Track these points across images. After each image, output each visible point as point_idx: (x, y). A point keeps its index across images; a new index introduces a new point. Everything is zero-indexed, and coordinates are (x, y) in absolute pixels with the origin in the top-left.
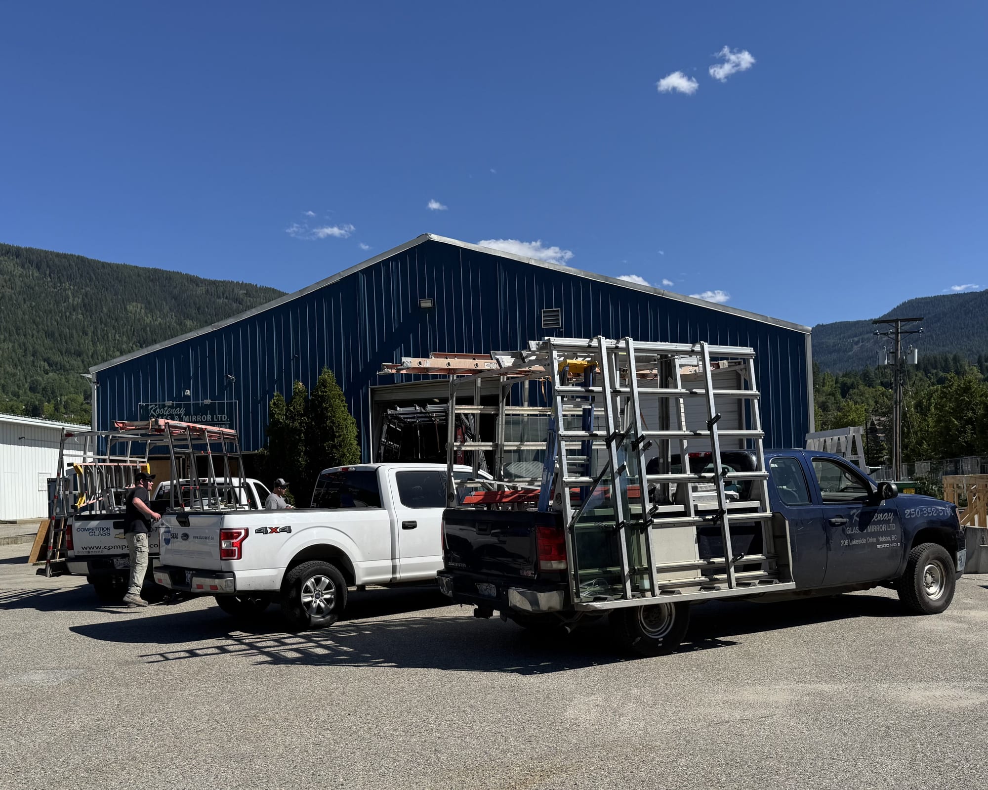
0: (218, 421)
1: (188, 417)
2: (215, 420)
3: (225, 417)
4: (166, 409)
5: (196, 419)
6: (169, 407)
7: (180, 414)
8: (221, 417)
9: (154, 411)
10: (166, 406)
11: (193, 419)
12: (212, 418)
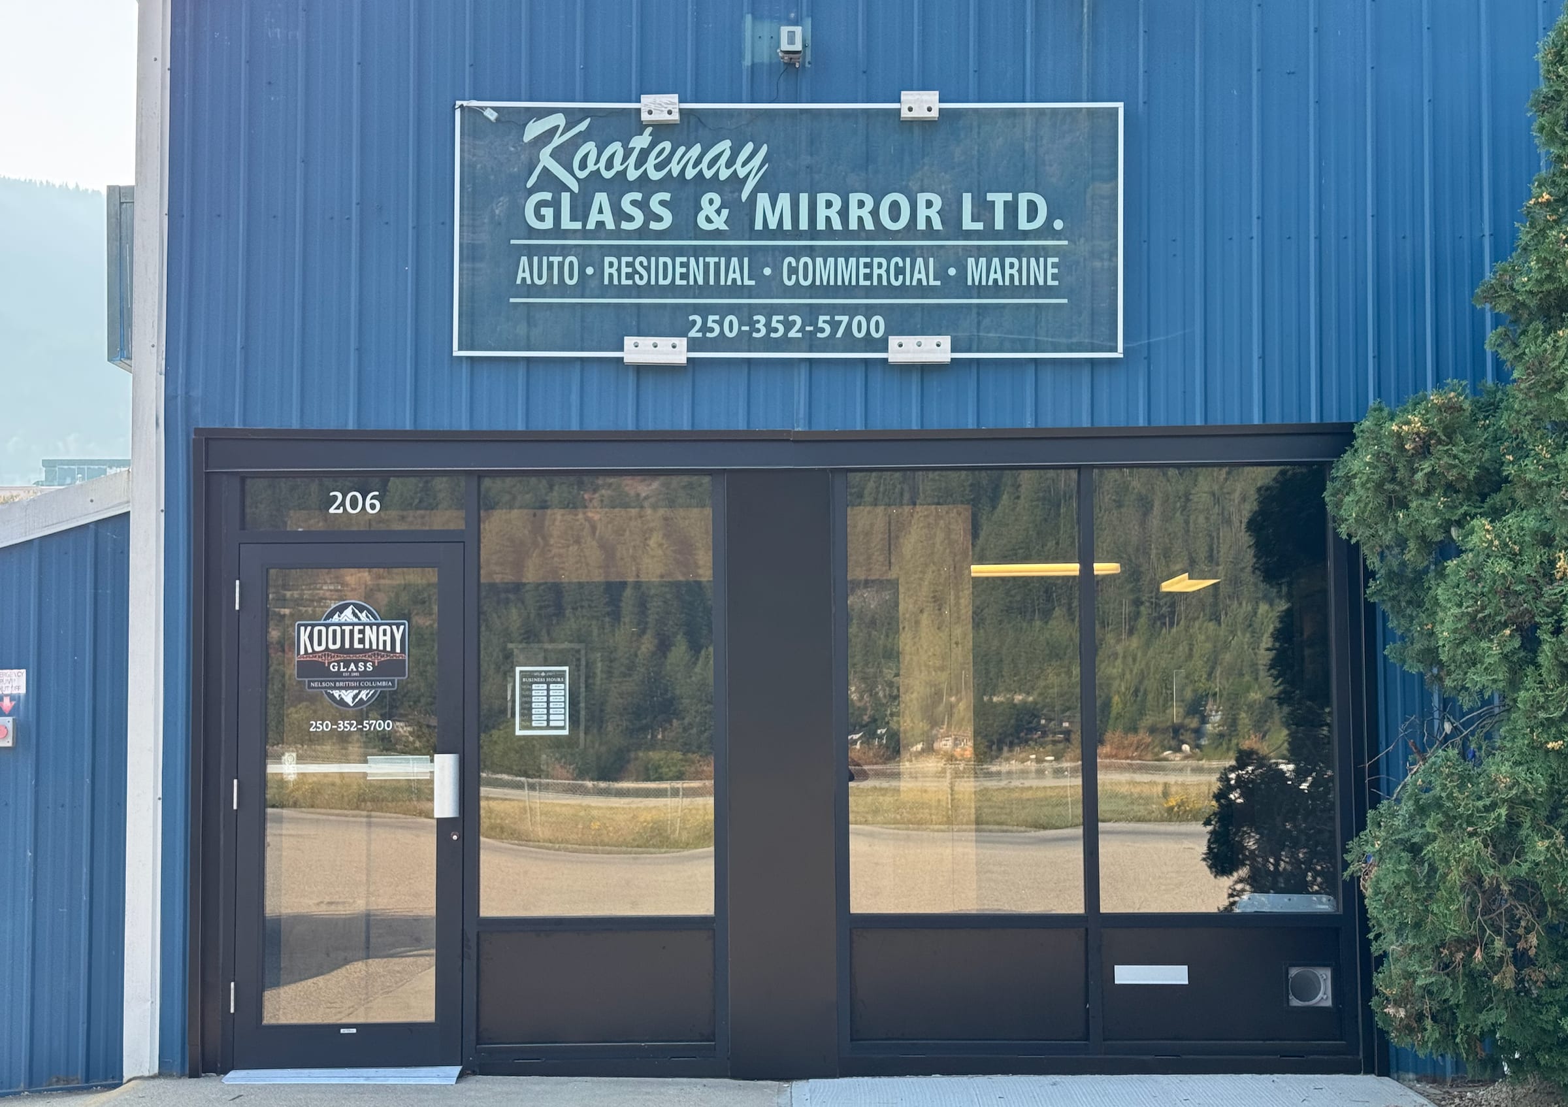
0: (989, 232)
1: (784, 199)
2: (968, 224)
3: (1032, 208)
4: (640, 142)
5: (844, 213)
6: (661, 130)
7: (737, 182)
8: (1011, 209)
9: (563, 155)
10: (641, 128)
11: (822, 213)
12: (951, 215)
